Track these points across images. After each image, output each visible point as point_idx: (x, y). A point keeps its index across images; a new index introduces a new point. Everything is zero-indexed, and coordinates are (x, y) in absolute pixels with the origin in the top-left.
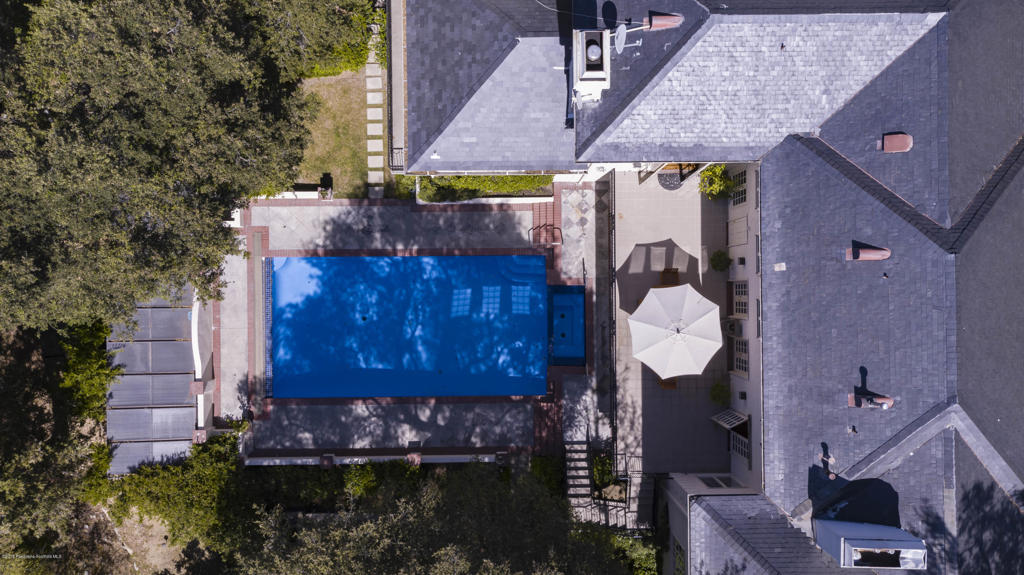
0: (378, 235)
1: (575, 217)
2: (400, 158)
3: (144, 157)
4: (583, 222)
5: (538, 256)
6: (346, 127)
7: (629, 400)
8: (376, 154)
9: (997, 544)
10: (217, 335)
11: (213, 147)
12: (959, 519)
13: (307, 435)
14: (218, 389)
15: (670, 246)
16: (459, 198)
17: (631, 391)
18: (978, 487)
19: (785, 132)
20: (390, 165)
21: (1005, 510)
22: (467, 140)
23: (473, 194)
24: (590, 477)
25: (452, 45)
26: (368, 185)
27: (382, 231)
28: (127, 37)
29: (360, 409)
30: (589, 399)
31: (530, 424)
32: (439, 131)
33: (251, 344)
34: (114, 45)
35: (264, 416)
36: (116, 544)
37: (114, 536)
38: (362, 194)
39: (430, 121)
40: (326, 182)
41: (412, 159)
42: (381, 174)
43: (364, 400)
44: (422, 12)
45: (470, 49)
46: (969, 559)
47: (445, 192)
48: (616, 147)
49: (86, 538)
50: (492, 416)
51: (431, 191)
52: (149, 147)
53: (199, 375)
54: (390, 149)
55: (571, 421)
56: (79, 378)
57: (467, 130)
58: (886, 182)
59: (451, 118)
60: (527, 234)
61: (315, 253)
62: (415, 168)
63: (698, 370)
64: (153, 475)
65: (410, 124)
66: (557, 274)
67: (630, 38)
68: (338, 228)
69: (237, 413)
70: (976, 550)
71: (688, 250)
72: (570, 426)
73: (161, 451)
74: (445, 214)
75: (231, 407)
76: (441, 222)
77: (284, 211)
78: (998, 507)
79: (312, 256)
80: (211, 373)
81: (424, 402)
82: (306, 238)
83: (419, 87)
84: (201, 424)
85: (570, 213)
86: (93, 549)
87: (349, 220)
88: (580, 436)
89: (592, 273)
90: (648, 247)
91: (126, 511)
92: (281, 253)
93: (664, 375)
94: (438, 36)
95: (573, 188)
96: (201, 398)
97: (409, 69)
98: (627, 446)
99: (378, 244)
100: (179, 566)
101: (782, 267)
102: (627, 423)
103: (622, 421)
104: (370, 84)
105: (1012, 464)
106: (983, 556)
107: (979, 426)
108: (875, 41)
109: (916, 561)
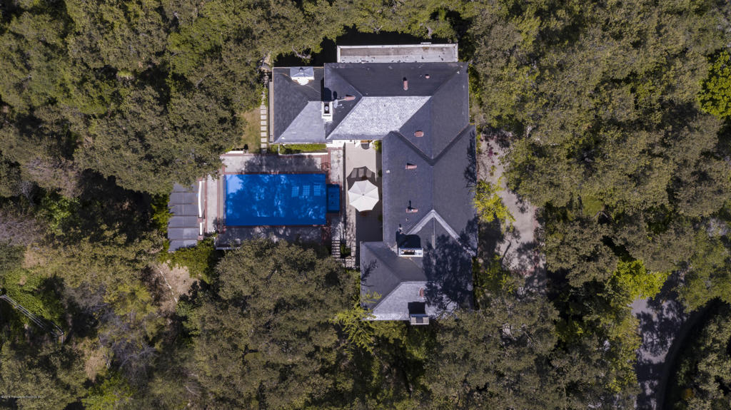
0: (264, 167)
1: (336, 160)
2: (272, 139)
3: (201, 138)
4: (339, 161)
5: (323, 174)
6: (253, 128)
7: (351, 222)
8: (264, 137)
9: (450, 254)
10: (206, 203)
11: (219, 136)
12: (436, 244)
13: (238, 240)
14: (206, 223)
15: (365, 169)
16: (294, 153)
17: (352, 219)
18: (443, 236)
19: (389, 131)
20: (269, 141)
21: (454, 244)
22: (293, 133)
23: (299, 151)
24: (340, 252)
25: (289, 103)
26: (261, 149)
27: (266, 165)
28: (199, 107)
29: (258, 230)
30: (341, 225)
31: (320, 235)
32: (284, 130)
33: (218, 206)
34: (196, 109)
35: (223, 232)
36: (165, 285)
37: (164, 283)
38: (259, 152)
39: (282, 126)
40: (246, 148)
41: (275, 139)
42: (266, 145)
43: (259, 227)
44: (279, 92)
45: (294, 104)
46: (440, 257)
47: (288, 151)
48: (337, 135)
49: (153, 283)
50: (306, 232)
51: (283, 151)
52: (201, 135)
53: (200, 216)
54: (269, 136)
55: (334, 233)
56: (159, 216)
57: (293, 130)
58: (417, 145)
59: (288, 126)
60: (319, 167)
61: (241, 173)
62: (276, 142)
63: (371, 208)
64: (184, 251)
65: (275, 128)
66: (329, 180)
67: (339, 103)
68: (250, 164)
69: (213, 231)
70: (442, 254)
71: (371, 170)
72: (334, 235)
73: (186, 243)
74: (289, 159)
75: (211, 229)
76: (287, 162)
77: (230, 158)
78: (451, 243)
79: (240, 175)
80: (204, 217)
81: (281, 227)
82: (238, 168)
83: (278, 116)
84: (201, 234)
85: (334, 159)
86: (156, 287)
87: (254, 162)
88: (338, 238)
89: (342, 180)
90: (358, 169)
91: (174, 265)
92: (229, 173)
93: (360, 211)
94: (284, 100)
95: (335, 149)
96: (201, 224)
97: (275, 110)
98: (351, 238)
99: (264, 170)
100: (189, 292)
101: (388, 172)
102: (351, 230)
103: (349, 229)
104: (262, 112)
105: (454, 229)
106: (445, 256)
107: (442, 216)
108: (412, 104)
109: (419, 253)
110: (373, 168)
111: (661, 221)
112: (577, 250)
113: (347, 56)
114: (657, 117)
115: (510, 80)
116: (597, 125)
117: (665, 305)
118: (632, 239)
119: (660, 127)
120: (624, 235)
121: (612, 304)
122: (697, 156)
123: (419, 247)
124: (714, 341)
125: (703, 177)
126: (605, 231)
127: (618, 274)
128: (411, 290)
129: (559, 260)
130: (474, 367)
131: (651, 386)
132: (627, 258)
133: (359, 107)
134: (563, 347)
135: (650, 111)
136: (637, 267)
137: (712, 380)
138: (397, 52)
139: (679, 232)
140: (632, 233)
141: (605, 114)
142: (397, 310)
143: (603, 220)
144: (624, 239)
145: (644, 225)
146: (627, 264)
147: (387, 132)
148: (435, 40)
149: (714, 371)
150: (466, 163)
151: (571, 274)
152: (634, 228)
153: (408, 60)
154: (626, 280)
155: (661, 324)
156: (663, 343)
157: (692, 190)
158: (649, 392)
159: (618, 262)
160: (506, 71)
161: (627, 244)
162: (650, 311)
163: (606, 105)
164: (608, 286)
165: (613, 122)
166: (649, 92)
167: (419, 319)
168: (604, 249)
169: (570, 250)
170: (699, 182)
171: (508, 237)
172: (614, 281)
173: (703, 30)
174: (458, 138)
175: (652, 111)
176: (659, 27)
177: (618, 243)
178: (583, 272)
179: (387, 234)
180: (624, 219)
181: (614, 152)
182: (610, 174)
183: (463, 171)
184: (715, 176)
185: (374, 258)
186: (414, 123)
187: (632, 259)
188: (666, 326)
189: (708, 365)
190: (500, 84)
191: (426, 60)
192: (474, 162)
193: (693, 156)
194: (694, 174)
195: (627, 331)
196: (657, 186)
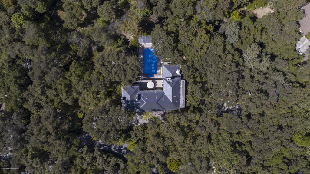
5: (156, 72)
7: (144, 81)
12: (139, 103)
18: (140, 105)
30: (144, 78)
55: (142, 76)
58: (161, 99)
63: (147, 87)
64: (137, 40)
66: (154, 74)
67: (171, 82)
73: (139, 40)
75: (142, 46)
84: (141, 44)
89: (155, 78)
90: (157, 83)
93: (147, 84)
96: (143, 44)
103: (142, 80)
105: (142, 107)
106: (135, 105)
107: (145, 105)
108: (170, 98)
109: (137, 100)
110: (157, 86)
111: (144, 150)
112: (138, 133)
113: (182, 83)
114: (166, 149)
115: (174, 120)
116: (164, 138)
117: (125, 151)
118: (140, 144)
119: (164, 150)
120: (141, 143)
121: (126, 140)
122: (157, 157)
123: (138, 99)
124: (119, 161)
125: (153, 158)
126: (142, 139)
127: (133, 141)
128: (128, 98)
129: (136, 129)
130: (113, 113)
131: (106, 147)
132: (136, 143)
133: (170, 86)
134: (117, 130)
135: (167, 148)
136: (134, 145)
137: (110, 159)
138: (183, 94)
139: (141, 153)
140: (141, 144)
141: (166, 139)
142: (124, 94)
143: (144, 138)
144: (140, 143)
145: (143, 146)
146: (135, 143)
147: (164, 92)
148: (186, 103)
149: (112, 160)
150: (157, 109)
151: (132, 132)
152: (142, 145)
153: (181, 96)
154: (131, 143)
155: (121, 150)
156: (116, 150)
157: (150, 156)
158: (105, 147)
159: (135, 141)
160: (175, 120)
161: (139, 143)
162: (123, 147)
163: (168, 140)
164: (130, 139)
165: (164, 141)
166: (171, 148)
167: (122, 100)
168: (138, 139)
169: (137, 132)
170: (152, 157)
171: (140, 117)
172: (131, 140)
173: (186, 160)
174: (163, 108)
175: (168, 149)
176: (185, 150)
177: (139, 141)
178: (133, 134)
179: (141, 92)
180: (144, 143)
181: (158, 141)
182: (153, 140)
183: (155, 108)
184: (153, 160)
185: (136, 89)
186: (166, 98)
187: (136, 144)
188: (120, 151)
189: (114, 159)
190: (173, 118)
191: (181, 101)
192: (157, 111)
193: (157, 156)
194: (154, 156)
195: (120, 143)
196: (151, 149)
